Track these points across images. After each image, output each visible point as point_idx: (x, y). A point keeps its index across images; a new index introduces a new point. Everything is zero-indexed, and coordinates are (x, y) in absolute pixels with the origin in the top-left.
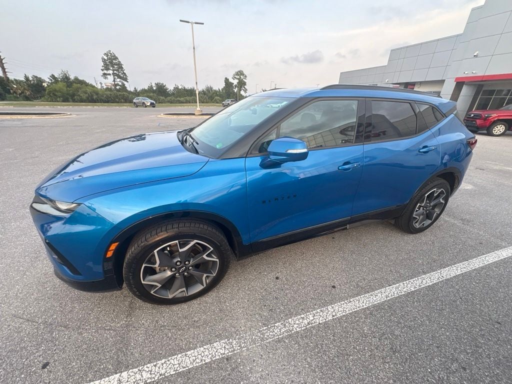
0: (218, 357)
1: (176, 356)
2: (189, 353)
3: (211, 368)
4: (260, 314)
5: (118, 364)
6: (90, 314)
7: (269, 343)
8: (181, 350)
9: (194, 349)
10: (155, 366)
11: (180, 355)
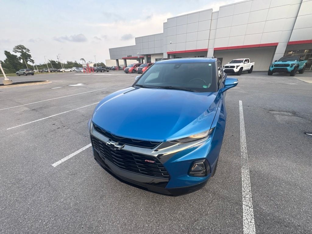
0: (249, 173)
1: (242, 184)
2: (242, 180)
3: (252, 177)
4: (234, 155)
5: (237, 204)
6: (193, 207)
7: (248, 160)
8: (240, 181)
9: (241, 177)
10: (244, 192)
11: (242, 183)
